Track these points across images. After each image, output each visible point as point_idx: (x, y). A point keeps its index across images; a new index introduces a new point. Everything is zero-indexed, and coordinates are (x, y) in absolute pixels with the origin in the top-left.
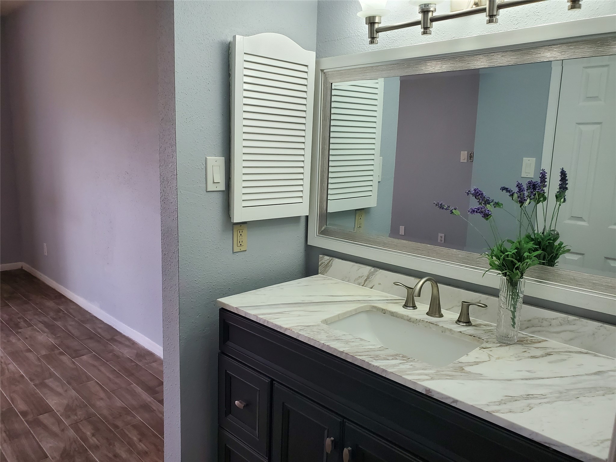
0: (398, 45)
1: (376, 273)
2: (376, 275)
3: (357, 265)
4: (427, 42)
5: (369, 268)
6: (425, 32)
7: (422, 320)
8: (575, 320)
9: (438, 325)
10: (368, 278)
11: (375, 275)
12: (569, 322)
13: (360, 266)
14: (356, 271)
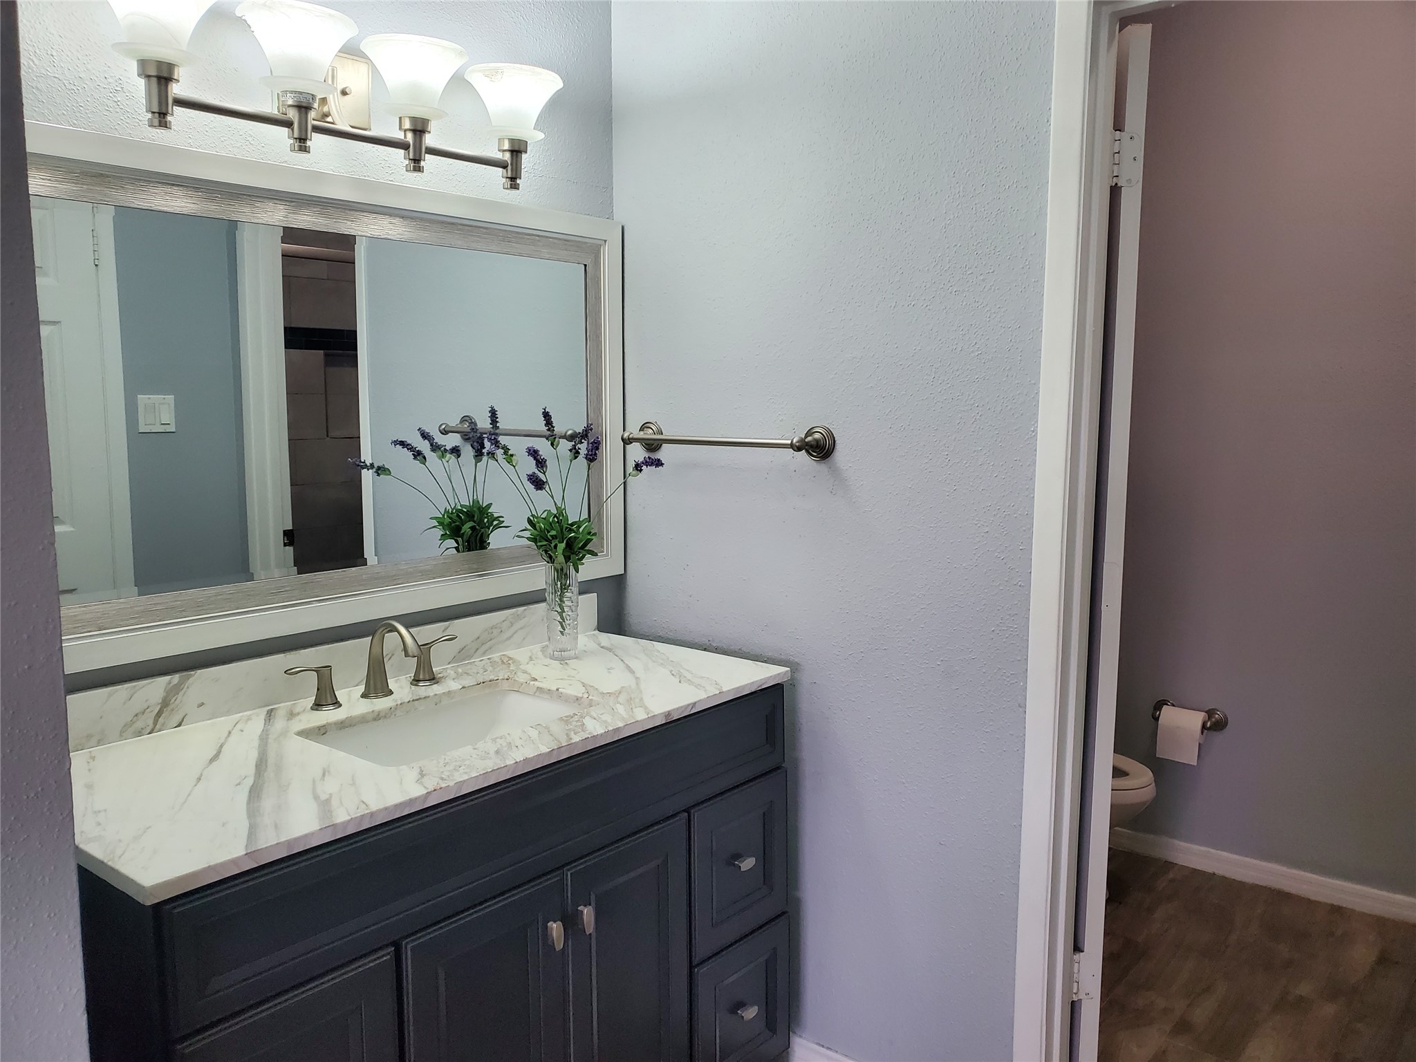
0: (153, 136)
1: (187, 684)
2: (188, 688)
3: (122, 690)
4: (228, 152)
5: (163, 681)
6: (303, 148)
7: (401, 704)
8: (525, 610)
9: (429, 697)
10: (165, 703)
11: (184, 689)
12: (519, 617)
13: (135, 686)
14: (124, 703)
